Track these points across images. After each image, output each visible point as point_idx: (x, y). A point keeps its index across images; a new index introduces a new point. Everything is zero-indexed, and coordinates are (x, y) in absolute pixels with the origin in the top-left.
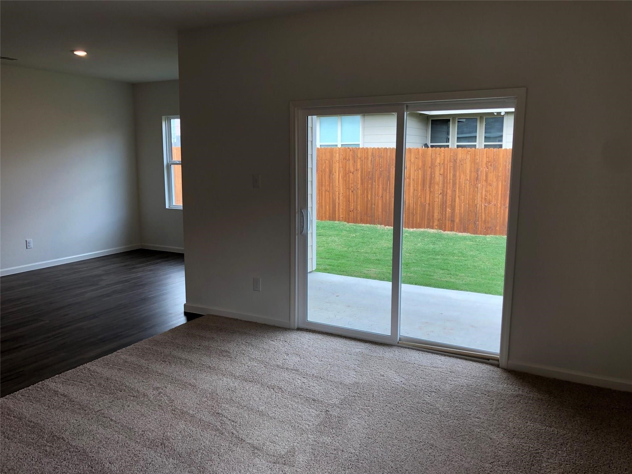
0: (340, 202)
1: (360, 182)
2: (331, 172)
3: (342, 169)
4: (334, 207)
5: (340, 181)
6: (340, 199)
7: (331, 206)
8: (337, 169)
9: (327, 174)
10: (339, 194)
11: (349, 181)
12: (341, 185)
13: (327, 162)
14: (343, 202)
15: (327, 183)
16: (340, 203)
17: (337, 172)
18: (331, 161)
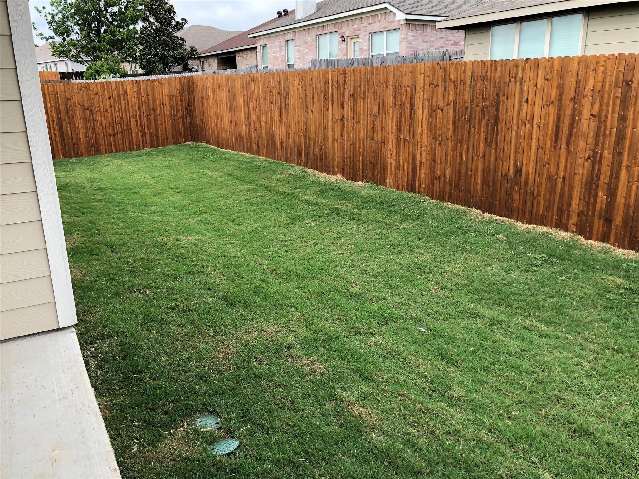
0: (423, 161)
1: (451, 127)
2: (412, 106)
3: (427, 101)
4: (414, 169)
5: (424, 123)
6: (423, 155)
7: (411, 167)
8: (421, 103)
9: (408, 111)
10: (421, 147)
11: (436, 125)
12: (425, 131)
13: (409, 89)
14: (426, 160)
15: (407, 127)
16: (422, 163)
17: (421, 108)
18: (414, 88)
